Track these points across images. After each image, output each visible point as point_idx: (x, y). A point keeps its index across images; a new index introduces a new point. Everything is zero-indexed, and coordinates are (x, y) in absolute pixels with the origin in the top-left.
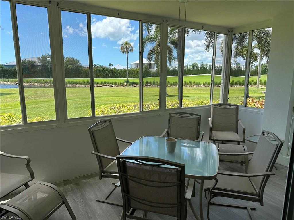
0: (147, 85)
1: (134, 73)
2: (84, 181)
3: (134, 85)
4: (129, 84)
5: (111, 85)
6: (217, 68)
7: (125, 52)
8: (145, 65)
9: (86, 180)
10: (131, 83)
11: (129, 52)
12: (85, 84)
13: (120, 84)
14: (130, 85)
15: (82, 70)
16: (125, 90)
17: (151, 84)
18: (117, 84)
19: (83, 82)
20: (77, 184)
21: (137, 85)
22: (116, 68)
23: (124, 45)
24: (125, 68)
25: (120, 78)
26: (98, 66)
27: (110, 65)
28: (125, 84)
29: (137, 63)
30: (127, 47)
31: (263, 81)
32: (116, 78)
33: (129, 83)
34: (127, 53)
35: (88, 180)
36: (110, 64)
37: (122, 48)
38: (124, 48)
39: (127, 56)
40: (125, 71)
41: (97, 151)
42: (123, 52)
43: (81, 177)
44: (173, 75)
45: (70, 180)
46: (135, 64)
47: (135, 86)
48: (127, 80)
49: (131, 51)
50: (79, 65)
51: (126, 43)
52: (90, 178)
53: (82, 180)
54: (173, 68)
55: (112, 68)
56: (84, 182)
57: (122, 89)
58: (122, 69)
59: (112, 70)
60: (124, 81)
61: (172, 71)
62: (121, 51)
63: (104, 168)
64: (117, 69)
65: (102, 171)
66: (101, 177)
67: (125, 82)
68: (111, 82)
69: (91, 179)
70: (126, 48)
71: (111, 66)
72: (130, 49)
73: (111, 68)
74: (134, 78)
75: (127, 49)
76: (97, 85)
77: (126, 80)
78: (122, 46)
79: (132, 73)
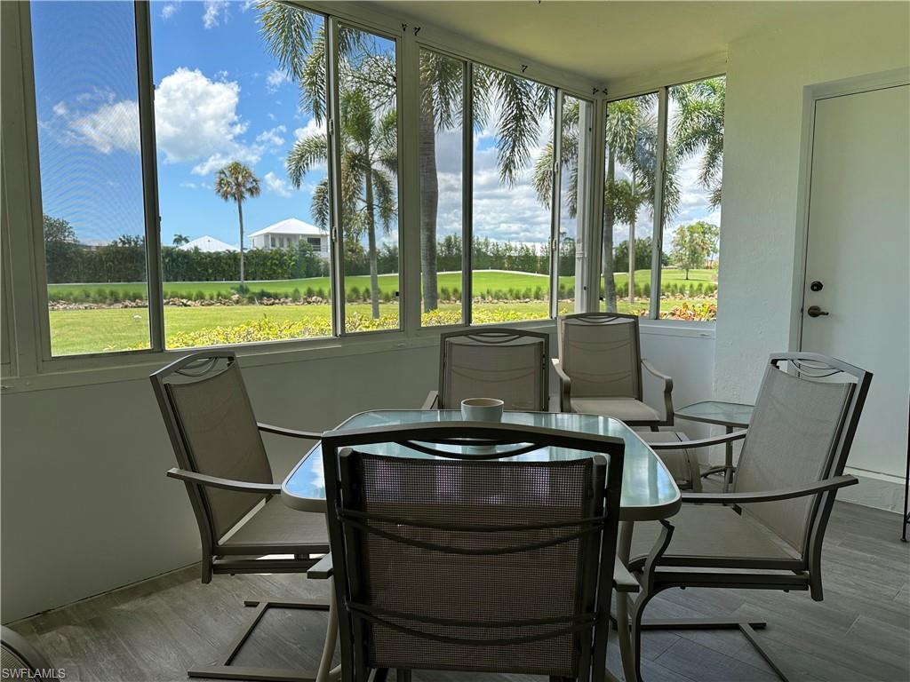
0: (309, 300)
1: (265, 264)
2: (124, 607)
3: (265, 302)
4: (249, 298)
5: (184, 301)
6: (516, 251)
7: (234, 195)
8: (301, 238)
9: (130, 603)
10: (254, 294)
11: (247, 195)
12: (88, 302)
13: (215, 297)
14: (251, 301)
15: (81, 255)
16: (236, 313)
17: (323, 298)
18: (207, 297)
19: (83, 294)
20: (96, 624)
21: (277, 301)
22: (199, 247)
23: (228, 173)
24: (232, 249)
25: (215, 280)
26: (136, 243)
27: (179, 240)
28: (235, 297)
29: (272, 234)
30: (237, 179)
31: (642, 286)
32: (200, 280)
33: (247, 296)
34: (239, 197)
35: (140, 603)
36: (180, 236)
37: (220, 183)
38: (228, 183)
39: (240, 207)
40: (233, 257)
41: (188, 466)
42: (225, 196)
43: (109, 594)
44: (390, 272)
45: (63, 611)
46: (267, 235)
47: (269, 303)
48: (241, 287)
49: (252, 193)
50: (69, 240)
51: (235, 168)
52: (150, 594)
53: (117, 605)
54: (389, 251)
55: (185, 247)
56: (122, 610)
57: (226, 312)
58: (220, 250)
59: (185, 255)
60: (232, 288)
61: (385, 258)
62: (219, 191)
63: (218, 536)
64: (204, 250)
65: (212, 547)
66: (210, 571)
67: (233, 291)
68: (184, 294)
69: (154, 596)
70: (236, 184)
71: (183, 242)
72: (249, 186)
73: (181, 248)
74: (262, 279)
75: (238, 185)
76: (134, 304)
77: (238, 286)
78: (223, 176)
79: (257, 264)
